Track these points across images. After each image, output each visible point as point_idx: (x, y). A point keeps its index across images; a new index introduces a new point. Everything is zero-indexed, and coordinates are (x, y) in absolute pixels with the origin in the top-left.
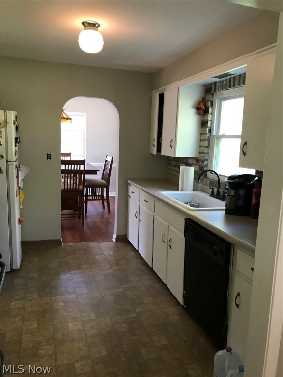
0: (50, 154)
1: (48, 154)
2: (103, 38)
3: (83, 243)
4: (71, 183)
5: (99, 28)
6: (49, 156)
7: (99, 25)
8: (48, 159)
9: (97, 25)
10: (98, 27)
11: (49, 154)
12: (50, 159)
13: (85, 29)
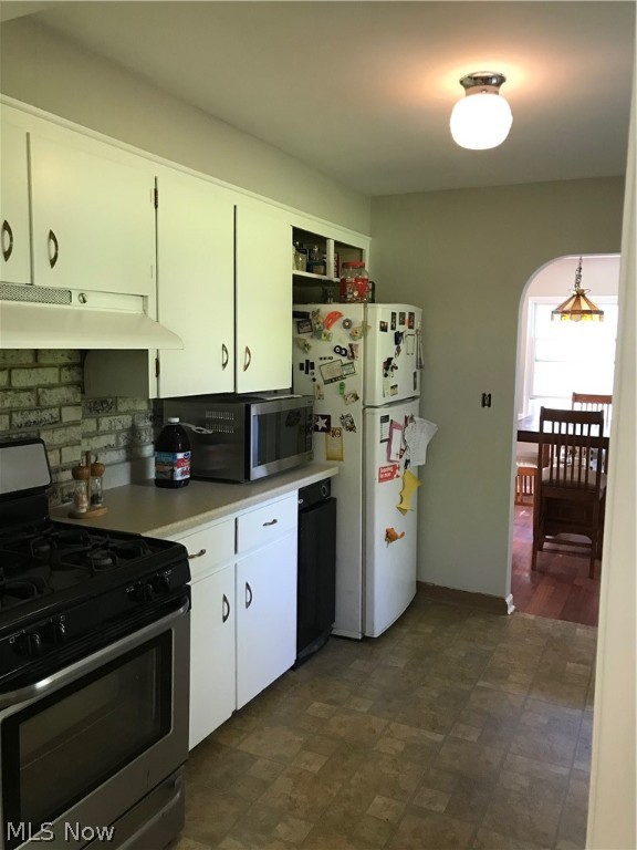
0: (490, 395)
1: (484, 395)
2: (513, 114)
3: (560, 621)
4: (580, 466)
5: (503, 86)
6: (486, 400)
7: (501, 80)
8: (484, 405)
9: (494, 81)
10: (498, 85)
11: (487, 394)
12: (489, 405)
13: (467, 94)
